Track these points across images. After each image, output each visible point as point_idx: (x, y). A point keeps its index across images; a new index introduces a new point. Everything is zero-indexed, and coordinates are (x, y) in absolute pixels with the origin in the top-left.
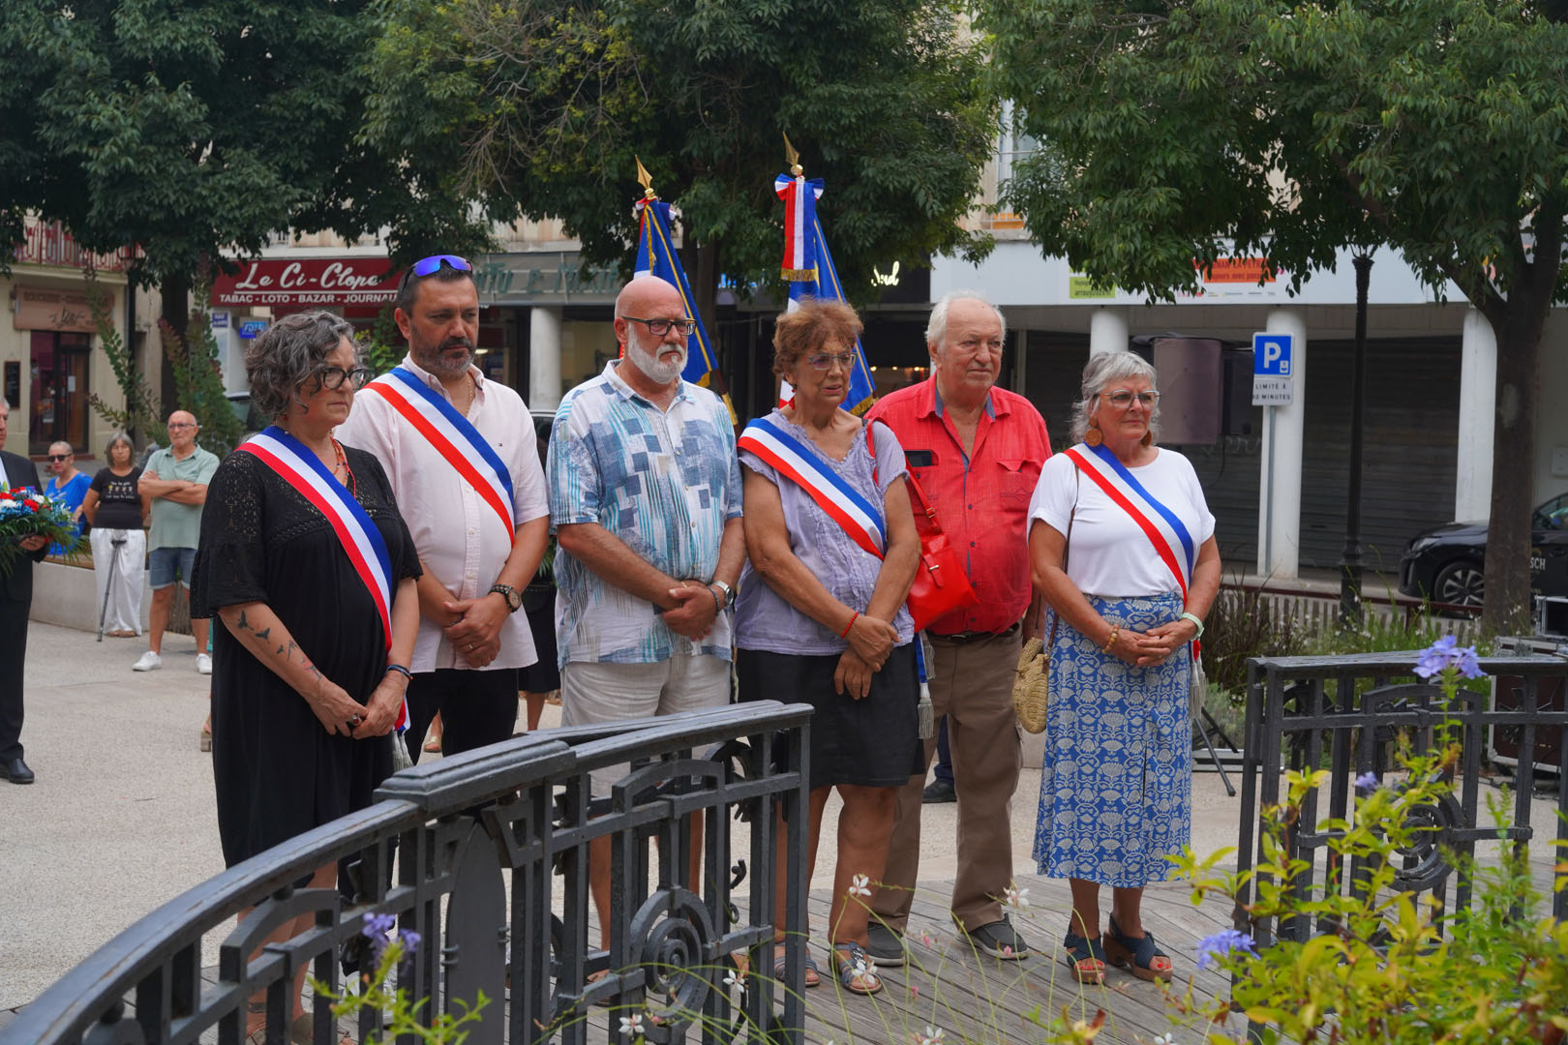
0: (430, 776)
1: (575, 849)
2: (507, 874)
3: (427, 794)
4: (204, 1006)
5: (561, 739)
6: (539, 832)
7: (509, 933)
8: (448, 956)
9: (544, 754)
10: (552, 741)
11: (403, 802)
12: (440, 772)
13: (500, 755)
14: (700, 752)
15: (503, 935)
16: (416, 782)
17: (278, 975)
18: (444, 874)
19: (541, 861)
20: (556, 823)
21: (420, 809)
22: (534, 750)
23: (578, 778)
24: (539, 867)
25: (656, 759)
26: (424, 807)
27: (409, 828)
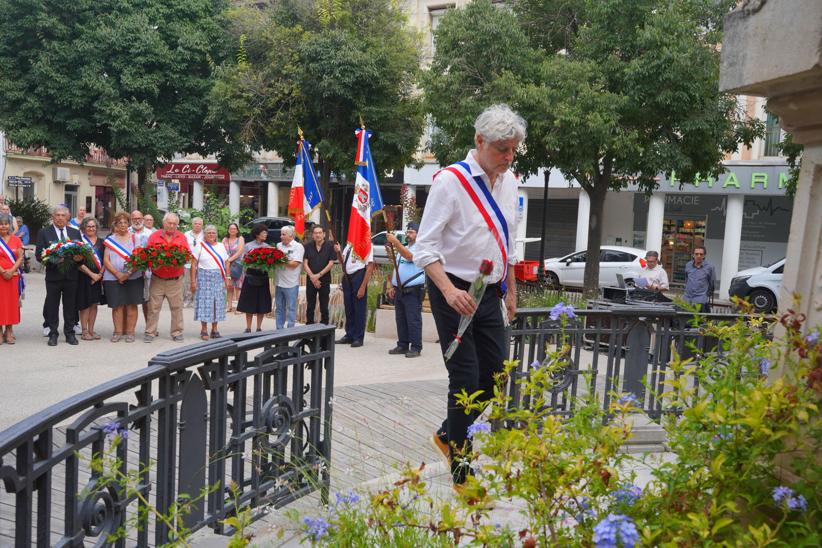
0: (172, 355)
1: (238, 382)
2: (208, 393)
3: (170, 362)
4: (54, 455)
5: (231, 339)
6: (222, 375)
7: (209, 416)
8: (181, 425)
9: (224, 346)
10: (228, 341)
11: (159, 366)
12: (176, 354)
13: (204, 346)
14: (291, 344)
15: (206, 416)
16: (166, 358)
17: (96, 439)
18: (179, 393)
19: (223, 386)
20: (231, 371)
21: (166, 369)
22: (219, 344)
23: (240, 354)
24: (222, 389)
25: (273, 347)
26: (169, 368)
27: (163, 376)
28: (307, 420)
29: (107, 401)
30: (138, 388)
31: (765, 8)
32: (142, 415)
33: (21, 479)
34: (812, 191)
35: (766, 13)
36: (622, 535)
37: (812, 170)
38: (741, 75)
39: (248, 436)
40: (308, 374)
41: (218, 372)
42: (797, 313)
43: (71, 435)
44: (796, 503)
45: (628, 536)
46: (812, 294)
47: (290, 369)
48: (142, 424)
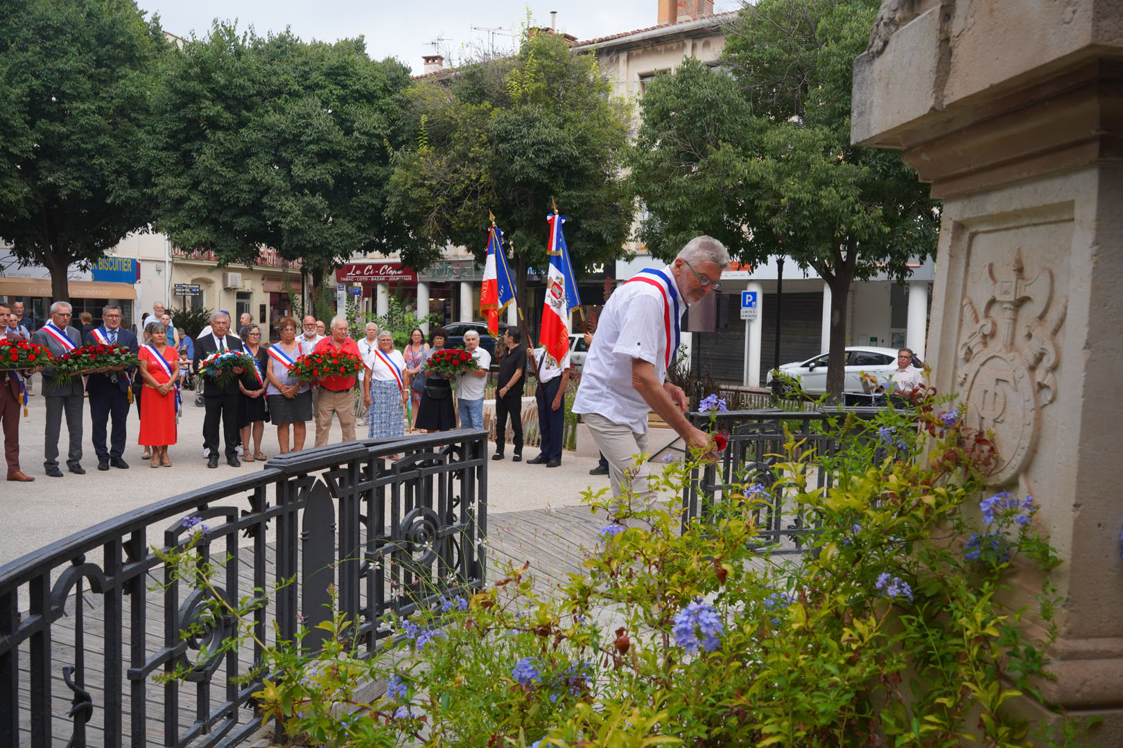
1: (371, 490)
2: (336, 501)
3: (288, 466)
4: (149, 557)
5: (362, 444)
6: (351, 482)
8: (304, 535)
9: (352, 449)
11: (276, 469)
14: (436, 450)
15: (333, 527)
17: (201, 543)
18: (300, 501)
19: (354, 495)
21: (283, 473)
22: (347, 448)
23: (374, 460)
24: (351, 497)
25: (414, 452)
26: (288, 471)
28: (457, 536)
29: (211, 505)
30: (251, 492)
31: (888, 49)
32: (255, 522)
33: (108, 579)
34: (951, 251)
35: (889, 55)
36: (701, 624)
37: (951, 227)
38: (869, 125)
39: (386, 551)
40: (457, 484)
41: (346, 479)
42: (927, 387)
43: (170, 537)
44: (898, 591)
45: (707, 625)
46: (956, 367)
47: (436, 477)
48: (256, 531)
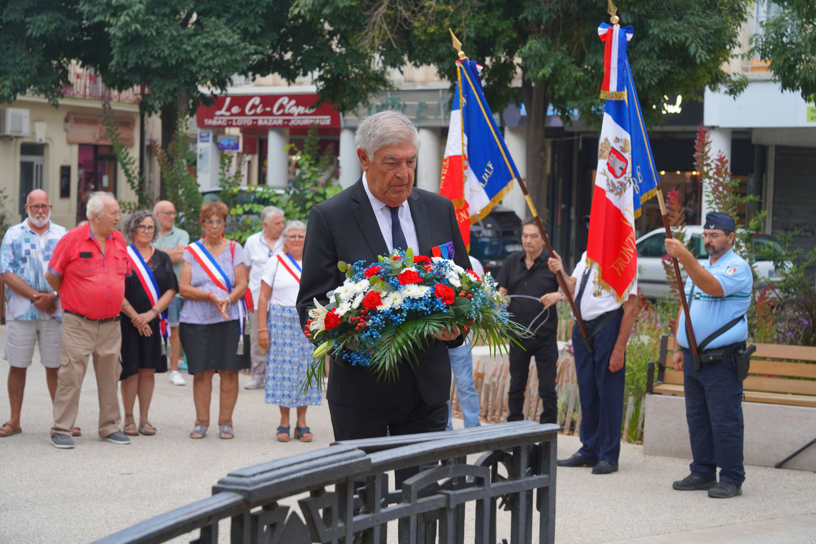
0: (254, 475)
1: (371, 530)
3: (250, 489)
5: (360, 448)
6: (343, 517)
9: (346, 460)
10: (353, 450)
11: (231, 494)
12: (262, 473)
13: (311, 460)
14: (472, 459)
16: (243, 480)
19: (344, 538)
21: (246, 500)
22: (338, 457)
23: (374, 478)
25: (438, 463)
26: (249, 498)
27: (237, 513)
30: (196, 534)
40: (504, 519)
41: (335, 510)
47: (470, 508)
